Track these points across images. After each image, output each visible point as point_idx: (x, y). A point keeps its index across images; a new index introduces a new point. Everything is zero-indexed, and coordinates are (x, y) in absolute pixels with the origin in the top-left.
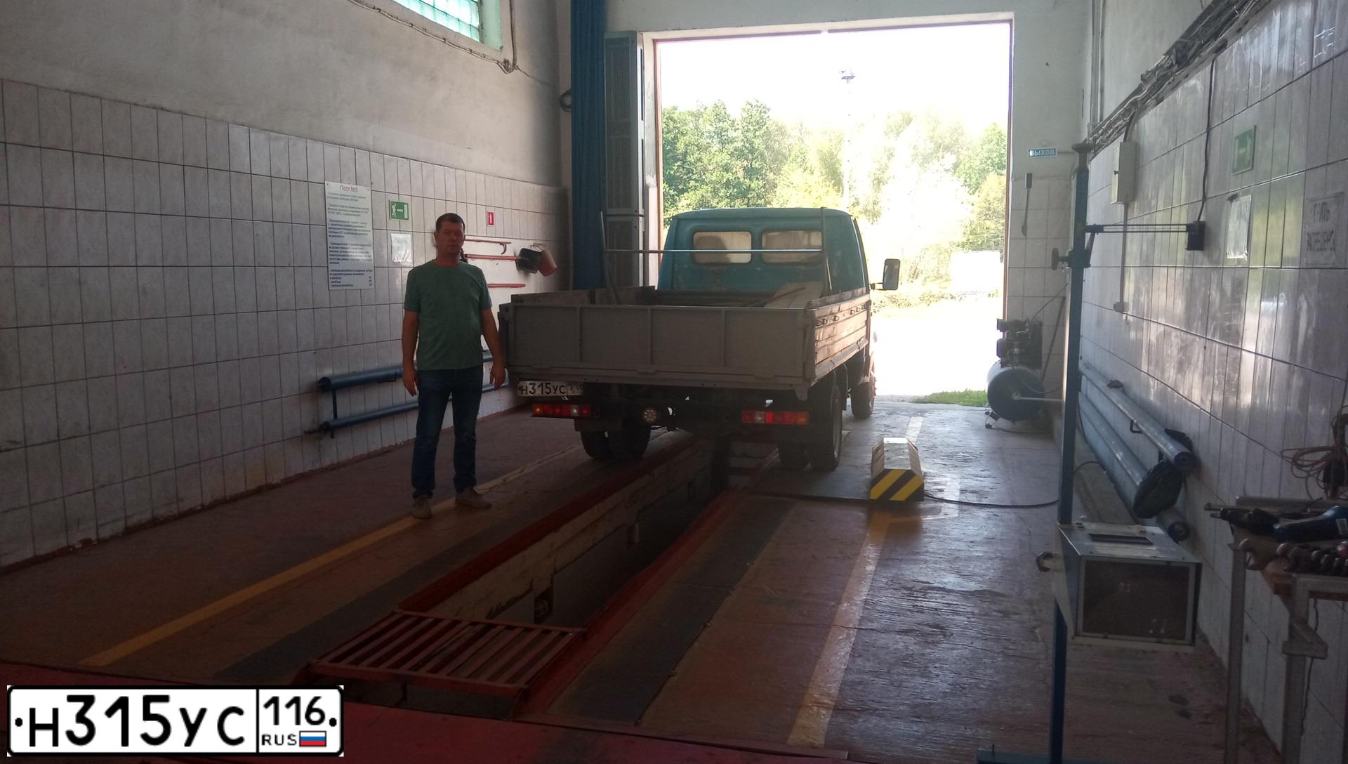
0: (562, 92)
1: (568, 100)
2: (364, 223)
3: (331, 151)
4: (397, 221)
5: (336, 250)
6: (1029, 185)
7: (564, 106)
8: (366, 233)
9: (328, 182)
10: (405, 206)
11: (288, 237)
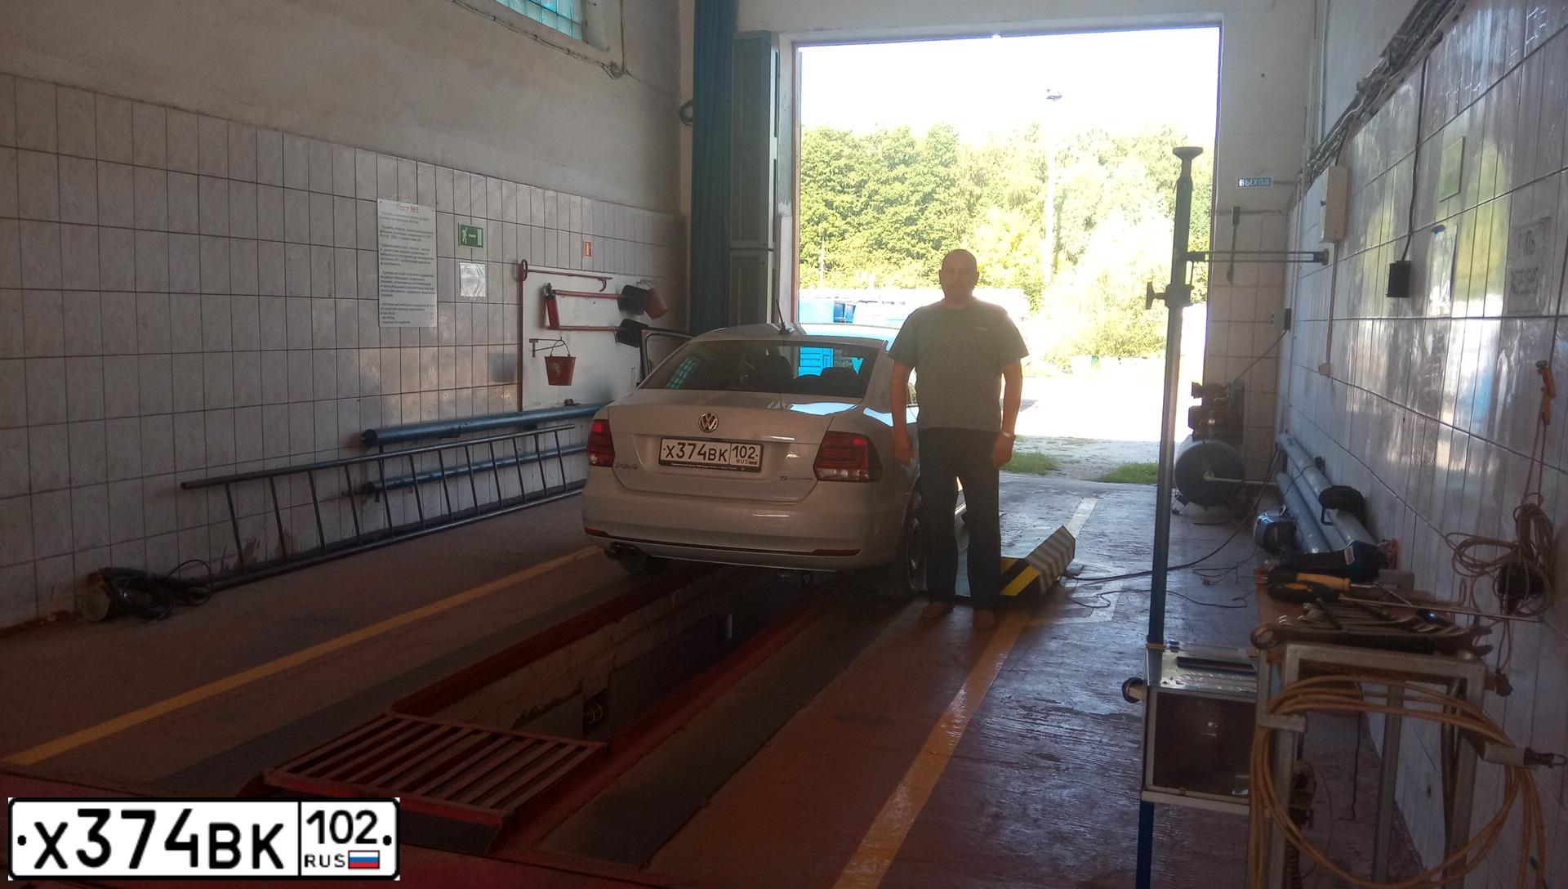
0: (683, 102)
1: (690, 112)
2: (426, 250)
3: (387, 164)
4: (468, 248)
5: (389, 280)
6: (1236, 222)
7: (684, 119)
8: (429, 261)
9: (383, 200)
10: (479, 231)
11: (329, 263)
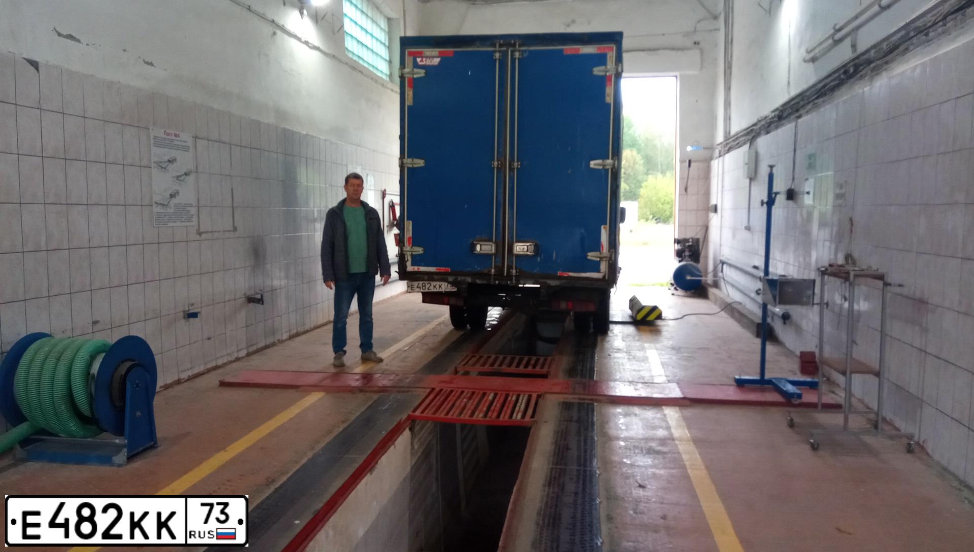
6: (689, 165)
